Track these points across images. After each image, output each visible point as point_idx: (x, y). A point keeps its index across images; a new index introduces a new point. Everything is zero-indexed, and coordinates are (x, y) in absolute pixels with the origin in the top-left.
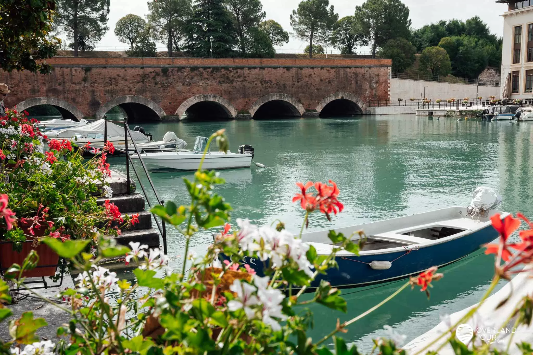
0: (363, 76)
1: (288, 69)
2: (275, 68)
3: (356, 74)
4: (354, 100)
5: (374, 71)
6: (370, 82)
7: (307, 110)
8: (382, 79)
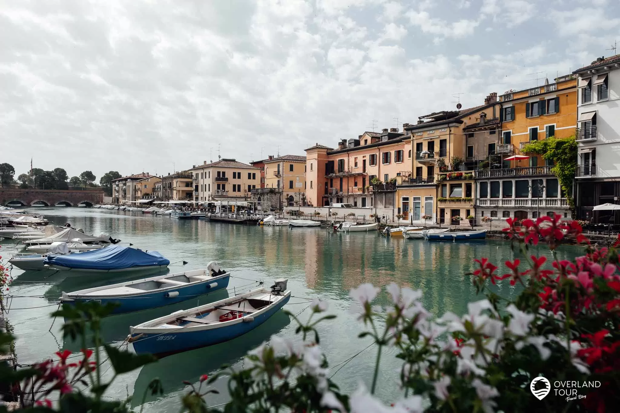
0: (94, 195)
1: (68, 193)
2: (64, 193)
3: (91, 195)
4: (90, 202)
5: (98, 194)
6: (97, 197)
7: (74, 205)
8: (101, 197)
